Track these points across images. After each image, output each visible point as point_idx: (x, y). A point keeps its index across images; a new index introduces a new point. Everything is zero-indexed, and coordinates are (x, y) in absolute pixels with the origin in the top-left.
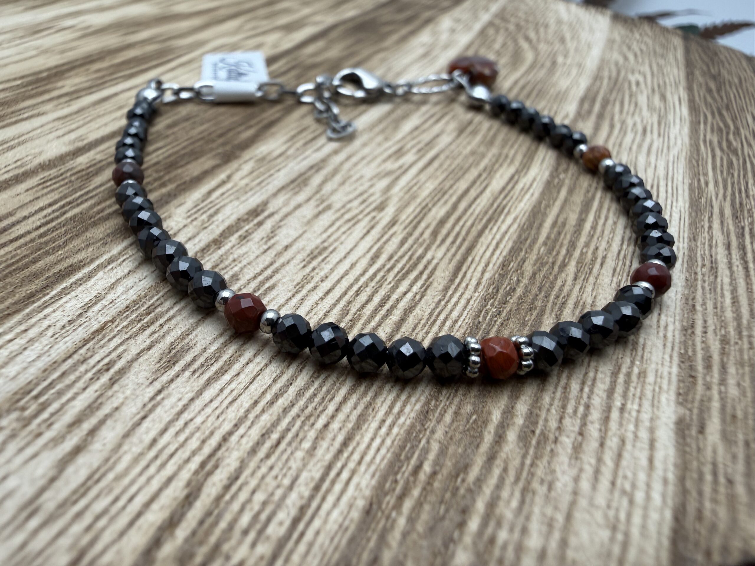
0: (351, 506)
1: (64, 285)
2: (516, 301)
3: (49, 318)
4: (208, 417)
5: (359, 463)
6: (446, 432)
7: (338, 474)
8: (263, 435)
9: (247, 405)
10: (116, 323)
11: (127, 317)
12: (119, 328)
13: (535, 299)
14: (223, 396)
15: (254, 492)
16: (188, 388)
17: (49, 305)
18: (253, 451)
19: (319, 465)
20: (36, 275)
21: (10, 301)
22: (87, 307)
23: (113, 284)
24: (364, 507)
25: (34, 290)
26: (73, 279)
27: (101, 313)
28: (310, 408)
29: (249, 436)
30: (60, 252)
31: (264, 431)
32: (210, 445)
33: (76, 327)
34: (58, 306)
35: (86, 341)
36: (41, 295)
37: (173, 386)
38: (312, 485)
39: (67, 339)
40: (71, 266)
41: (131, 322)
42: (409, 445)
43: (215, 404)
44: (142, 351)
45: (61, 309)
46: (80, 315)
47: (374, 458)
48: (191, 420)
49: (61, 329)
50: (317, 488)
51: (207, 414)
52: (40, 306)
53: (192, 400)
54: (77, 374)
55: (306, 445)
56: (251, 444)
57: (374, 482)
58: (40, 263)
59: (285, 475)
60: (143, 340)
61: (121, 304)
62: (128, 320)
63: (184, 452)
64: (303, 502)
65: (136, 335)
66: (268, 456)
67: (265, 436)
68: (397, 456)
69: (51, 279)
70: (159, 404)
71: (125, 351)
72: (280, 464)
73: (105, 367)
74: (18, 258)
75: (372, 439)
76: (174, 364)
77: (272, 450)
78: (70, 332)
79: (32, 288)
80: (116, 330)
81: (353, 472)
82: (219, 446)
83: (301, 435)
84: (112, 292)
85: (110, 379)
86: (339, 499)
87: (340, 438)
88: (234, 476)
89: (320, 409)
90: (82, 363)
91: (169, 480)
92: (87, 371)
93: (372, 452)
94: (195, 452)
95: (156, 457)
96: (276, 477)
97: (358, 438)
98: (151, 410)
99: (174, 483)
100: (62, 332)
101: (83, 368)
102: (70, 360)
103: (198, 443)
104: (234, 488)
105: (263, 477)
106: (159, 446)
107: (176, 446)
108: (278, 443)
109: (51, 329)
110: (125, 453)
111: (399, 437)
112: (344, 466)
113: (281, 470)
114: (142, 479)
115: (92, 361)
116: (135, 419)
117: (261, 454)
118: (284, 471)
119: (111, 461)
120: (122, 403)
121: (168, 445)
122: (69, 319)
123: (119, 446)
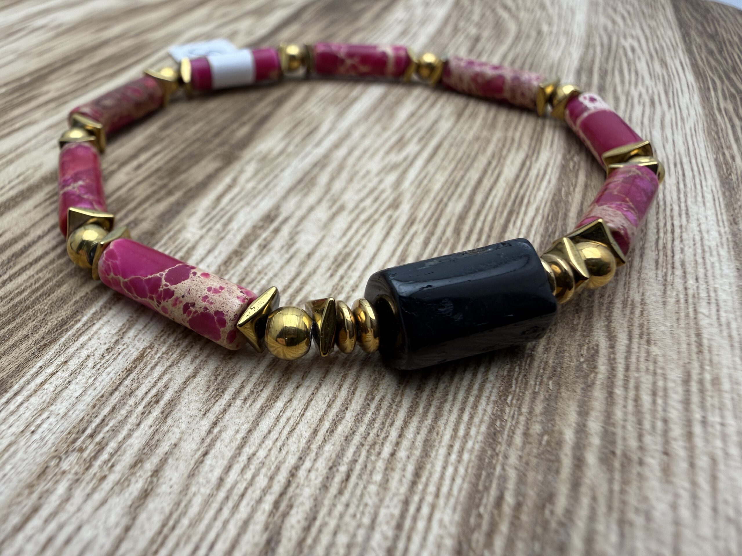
0: (439, 547)
1: (93, 310)
3: (86, 347)
4: (270, 450)
5: (437, 496)
6: (520, 457)
7: (418, 510)
8: (331, 468)
9: (307, 435)
10: (155, 349)
11: (164, 342)
12: (159, 355)
14: (280, 426)
15: (335, 533)
16: (243, 419)
17: (83, 332)
18: (325, 487)
19: (396, 499)
20: (64, 300)
22: (124, 333)
24: (453, 547)
25: (64, 317)
26: (101, 303)
27: (137, 339)
28: (372, 435)
29: (317, 470)
31: (330, 464)
32: (279, 482)
33: (115, 356)
34: (92, 333)
35: (129, 371)
36: (73, 322)
37: (227, 417)
38: (393, 523)
39: (109, 369)
41: (170, 348)
42: (484, 473)
43: (274, 435)
44: (188, 379)
45: (96, 337)
46: (117, 342)
47: (451, 489)
48: (254, 454)
49: (101, 359)
50: (399, 526)
51: (269, 448)
52: (75, 335)
53: (250, 431)
54: (128, 408)
55: (377, 477)
56: (320, 479)
57: (456, 517)
59: (363, 513)
60: (186, 367)
63: (253, 492)
64: (389, 543)
65: (178, 361)
66: (340, 492)
68: (474, 486)
69: (80, 304)
70: (217, 438)
71: (171, 379)
72: (355, 501)
73: (154, 400)
74: (41, 282)
76: (223, 392)
77: (344, 484)
78: (111, 361)
79: (63, 314)
80: (157, 356)
81: (433, 507)
82: (288, 484)
83: (369, 465)
85: (162, 412)
86: (424, 538)
87: (410, 468)
88: (311, 516)
89: (383, 435)
90: (130, 395)
91: (246, 524)
92: (136, 405)
93: (447, 482)
94: (265, 492)
95: (227, 498)
96: (354, 516)
97: (428, 466)
98: (211, 445)
99: (251, 527)
100: (103, 362)
101: (131, 401)
102: (117, 393)
103: (266, 480)
104: (314, 530)
105: (341, 516)
106: (228, 484)
107: (244, 484)
108: (348, 477)
109: (91, 359)
110: (194, 494)
111: (471, 465)
112: (421, 500)
113: (358, 506)
114: (218, 524)
115: (140, 393)
116: (197, 456)
117: (333, 490)
118: (361, 508)
119: (183, 505)
120: (180, 439)
121: (236, 483)
122: (107, 346)
123: (187, 487)
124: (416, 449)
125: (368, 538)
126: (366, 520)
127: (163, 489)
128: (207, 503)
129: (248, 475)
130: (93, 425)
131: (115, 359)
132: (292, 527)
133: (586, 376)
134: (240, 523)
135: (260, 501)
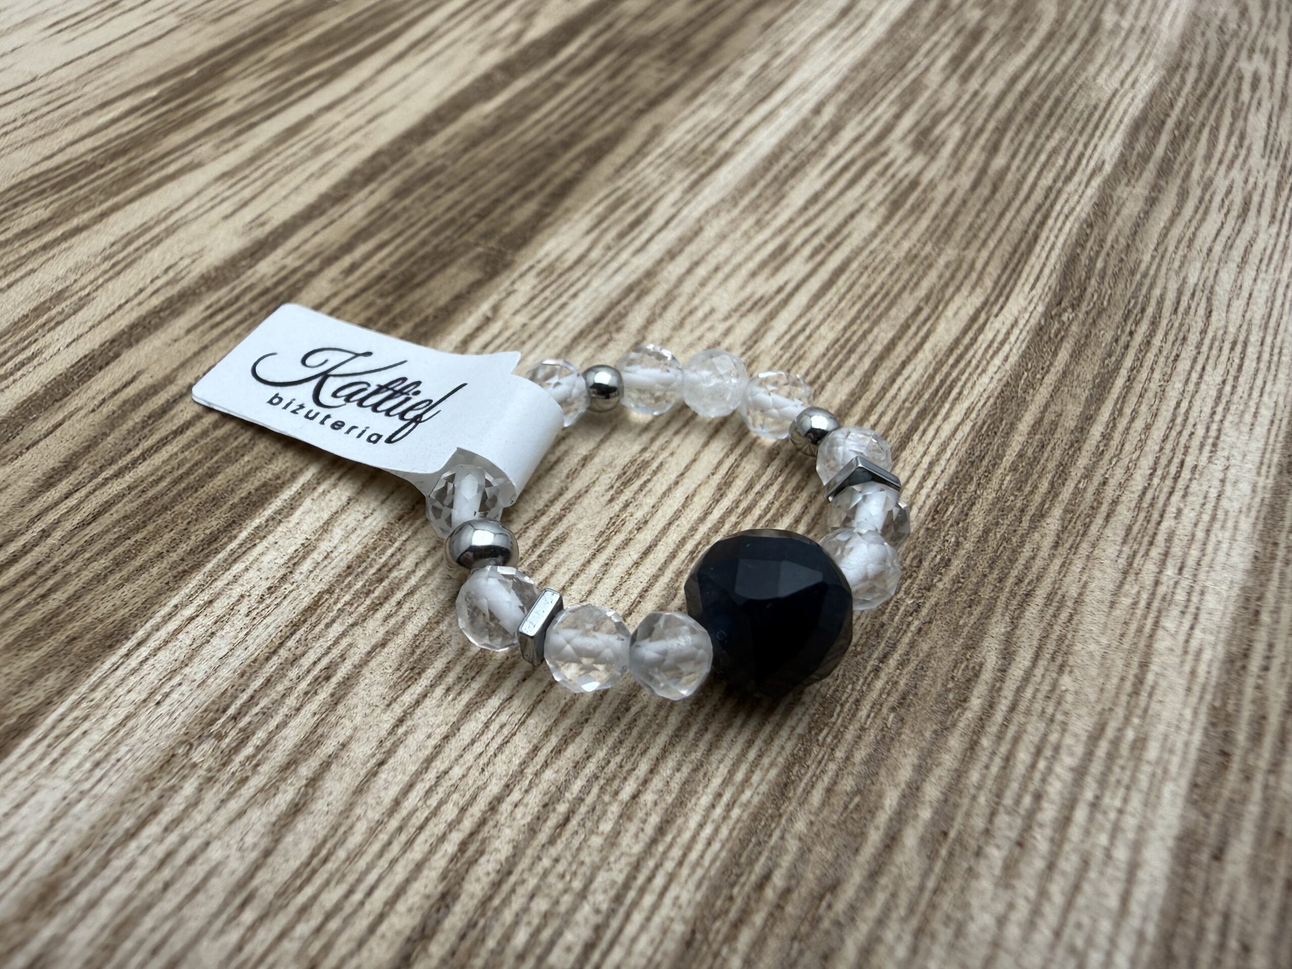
0: (665, 931)
1: (257, 522)
2: (948, 586)
3: (240, 581)
4: (469, 768)
5: (680, 864)
6: (812, 823)
7: (650, 879)
8: (545, 806)
9: (523, 753)
10: (335, 596)
11: (349, 586)
12: (339, 606)
13: (980, 584)
14: (490, 735)
15: (532, 897)
16: (441, 718)
17: (239, 557)
18: (532, 830)
19: (624, 861)
20: (216, 501)
21: (184, 548)
22: (294, 563)
23: (328, 523)
24: (683, 934)
25: (215, 529)
26: (268, 512)
27: (312, 576)
28: (612, 766)
29: (526, 805)
30: (246, 458)
31: (546, 799)
32: (472, 815)
33: (279, 600)
34: (251, 559)
35: (295, 626)
36: (226, 539)
37: (419, 712)
38: (612, 893)
39: (268, 620)
40: (264, 485)
41: (356, 596)
42: (754, 840)
43: (478, 748)
44: (374, 648)
45: (255, 566)
46: (284, 578)
47: (702, 857)
48: (446, 772)
49: (259, 602)
50: (618, 899)
51: (468, 764)
52: (227, 559)
53: (446, 738)
54: (286, 683)
55: (606, 826)
56: (528, 819)
57: (699, 896)
58: (220, 477)
59: (575, 874)
60: (375, 628)
61: (340, 562)
62: (352, 591)
63: (435, 826)
64: (598, 919)
65: (364, 618)
66: (552, 841)
67: (547, 806)
68: (735, 857)
69: (239, 510)
70: (401, 741)
71: (351, 645)
72: (568, 855)
73: (324, 674)
74: (188, 465)
75: (701, 826)
76: (419, 674)
77: (558, 830)
78: (272, 607)
79: (213, 523)
80: (336, 608)
81: (671, 878)
82: (485, 819)
83: (599, 808)
84: (327, 536)
85: (332, 695)
86: (648, 919)
87: (655, 819)
88: (506, 868)
89: (628, 767)
90: (292, 664)
91: (419, 867)
92: (299, 678)
93: (699, 847)
94: (452, 826)
95: (400, 829)
96: (562, 876)
97: (680, 821)
98: (391, 752)
99: (425, 872)
100: (261, 607)
101: (293, 673)
102: (275, 658)
103: (456, 811)
104: (506, 888)
105: (545, 874)
106: (404, 812)
107: (426, 813)
108: (567, 820)
109: (245, 601)
110: (359, 818)
111: (740, 825)
112: (657, 867)
113: (570, 864)
114: (383, 863)
115: (306, 662)
116: (369, 765)
117: (542, 837)
118: (574, 867)
119: (341, 830)
120: (351, 738)
121: (415, 810)
122: (268, 584)
123: (350, 807)
124: (669, 792)
125: (574, 909)
126: (577, 885)
127: (320, 806)
128: (373, 832)
129: (433, 801)
130: (238, 703)
131: (278, 605)
132: (478, 880)
133: (949, 712)
134: (411, 866)
135: (442, 838)
